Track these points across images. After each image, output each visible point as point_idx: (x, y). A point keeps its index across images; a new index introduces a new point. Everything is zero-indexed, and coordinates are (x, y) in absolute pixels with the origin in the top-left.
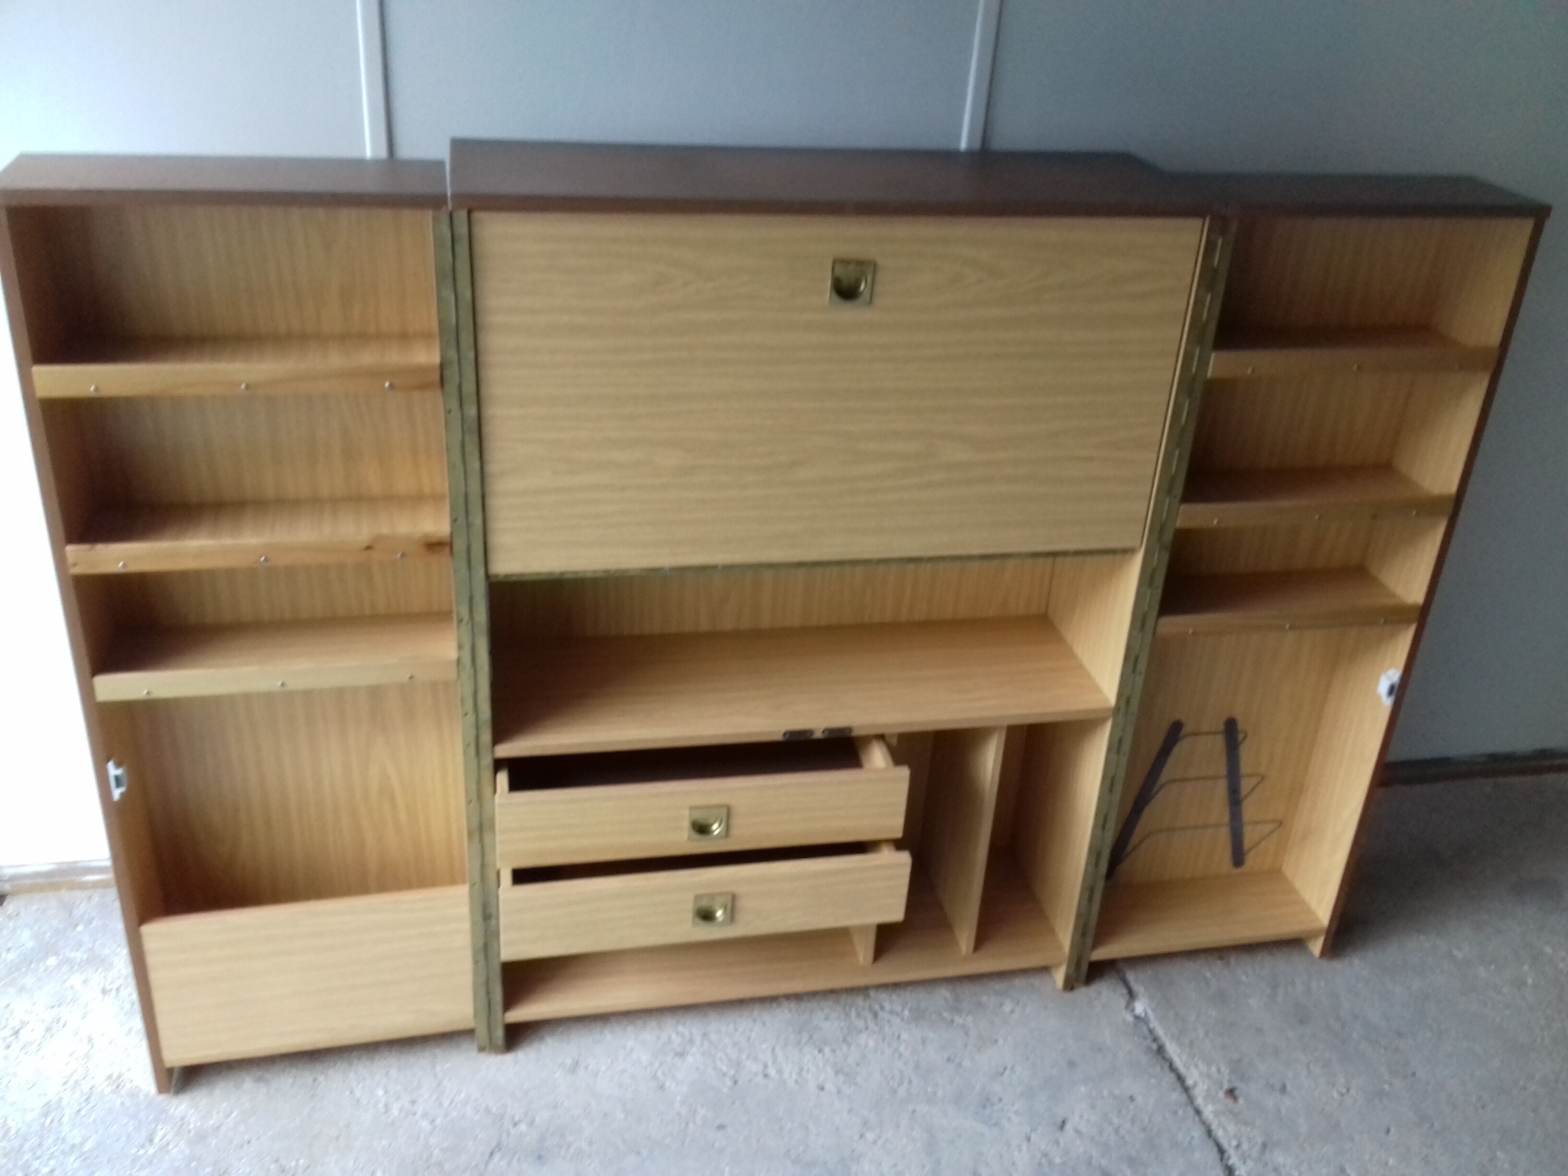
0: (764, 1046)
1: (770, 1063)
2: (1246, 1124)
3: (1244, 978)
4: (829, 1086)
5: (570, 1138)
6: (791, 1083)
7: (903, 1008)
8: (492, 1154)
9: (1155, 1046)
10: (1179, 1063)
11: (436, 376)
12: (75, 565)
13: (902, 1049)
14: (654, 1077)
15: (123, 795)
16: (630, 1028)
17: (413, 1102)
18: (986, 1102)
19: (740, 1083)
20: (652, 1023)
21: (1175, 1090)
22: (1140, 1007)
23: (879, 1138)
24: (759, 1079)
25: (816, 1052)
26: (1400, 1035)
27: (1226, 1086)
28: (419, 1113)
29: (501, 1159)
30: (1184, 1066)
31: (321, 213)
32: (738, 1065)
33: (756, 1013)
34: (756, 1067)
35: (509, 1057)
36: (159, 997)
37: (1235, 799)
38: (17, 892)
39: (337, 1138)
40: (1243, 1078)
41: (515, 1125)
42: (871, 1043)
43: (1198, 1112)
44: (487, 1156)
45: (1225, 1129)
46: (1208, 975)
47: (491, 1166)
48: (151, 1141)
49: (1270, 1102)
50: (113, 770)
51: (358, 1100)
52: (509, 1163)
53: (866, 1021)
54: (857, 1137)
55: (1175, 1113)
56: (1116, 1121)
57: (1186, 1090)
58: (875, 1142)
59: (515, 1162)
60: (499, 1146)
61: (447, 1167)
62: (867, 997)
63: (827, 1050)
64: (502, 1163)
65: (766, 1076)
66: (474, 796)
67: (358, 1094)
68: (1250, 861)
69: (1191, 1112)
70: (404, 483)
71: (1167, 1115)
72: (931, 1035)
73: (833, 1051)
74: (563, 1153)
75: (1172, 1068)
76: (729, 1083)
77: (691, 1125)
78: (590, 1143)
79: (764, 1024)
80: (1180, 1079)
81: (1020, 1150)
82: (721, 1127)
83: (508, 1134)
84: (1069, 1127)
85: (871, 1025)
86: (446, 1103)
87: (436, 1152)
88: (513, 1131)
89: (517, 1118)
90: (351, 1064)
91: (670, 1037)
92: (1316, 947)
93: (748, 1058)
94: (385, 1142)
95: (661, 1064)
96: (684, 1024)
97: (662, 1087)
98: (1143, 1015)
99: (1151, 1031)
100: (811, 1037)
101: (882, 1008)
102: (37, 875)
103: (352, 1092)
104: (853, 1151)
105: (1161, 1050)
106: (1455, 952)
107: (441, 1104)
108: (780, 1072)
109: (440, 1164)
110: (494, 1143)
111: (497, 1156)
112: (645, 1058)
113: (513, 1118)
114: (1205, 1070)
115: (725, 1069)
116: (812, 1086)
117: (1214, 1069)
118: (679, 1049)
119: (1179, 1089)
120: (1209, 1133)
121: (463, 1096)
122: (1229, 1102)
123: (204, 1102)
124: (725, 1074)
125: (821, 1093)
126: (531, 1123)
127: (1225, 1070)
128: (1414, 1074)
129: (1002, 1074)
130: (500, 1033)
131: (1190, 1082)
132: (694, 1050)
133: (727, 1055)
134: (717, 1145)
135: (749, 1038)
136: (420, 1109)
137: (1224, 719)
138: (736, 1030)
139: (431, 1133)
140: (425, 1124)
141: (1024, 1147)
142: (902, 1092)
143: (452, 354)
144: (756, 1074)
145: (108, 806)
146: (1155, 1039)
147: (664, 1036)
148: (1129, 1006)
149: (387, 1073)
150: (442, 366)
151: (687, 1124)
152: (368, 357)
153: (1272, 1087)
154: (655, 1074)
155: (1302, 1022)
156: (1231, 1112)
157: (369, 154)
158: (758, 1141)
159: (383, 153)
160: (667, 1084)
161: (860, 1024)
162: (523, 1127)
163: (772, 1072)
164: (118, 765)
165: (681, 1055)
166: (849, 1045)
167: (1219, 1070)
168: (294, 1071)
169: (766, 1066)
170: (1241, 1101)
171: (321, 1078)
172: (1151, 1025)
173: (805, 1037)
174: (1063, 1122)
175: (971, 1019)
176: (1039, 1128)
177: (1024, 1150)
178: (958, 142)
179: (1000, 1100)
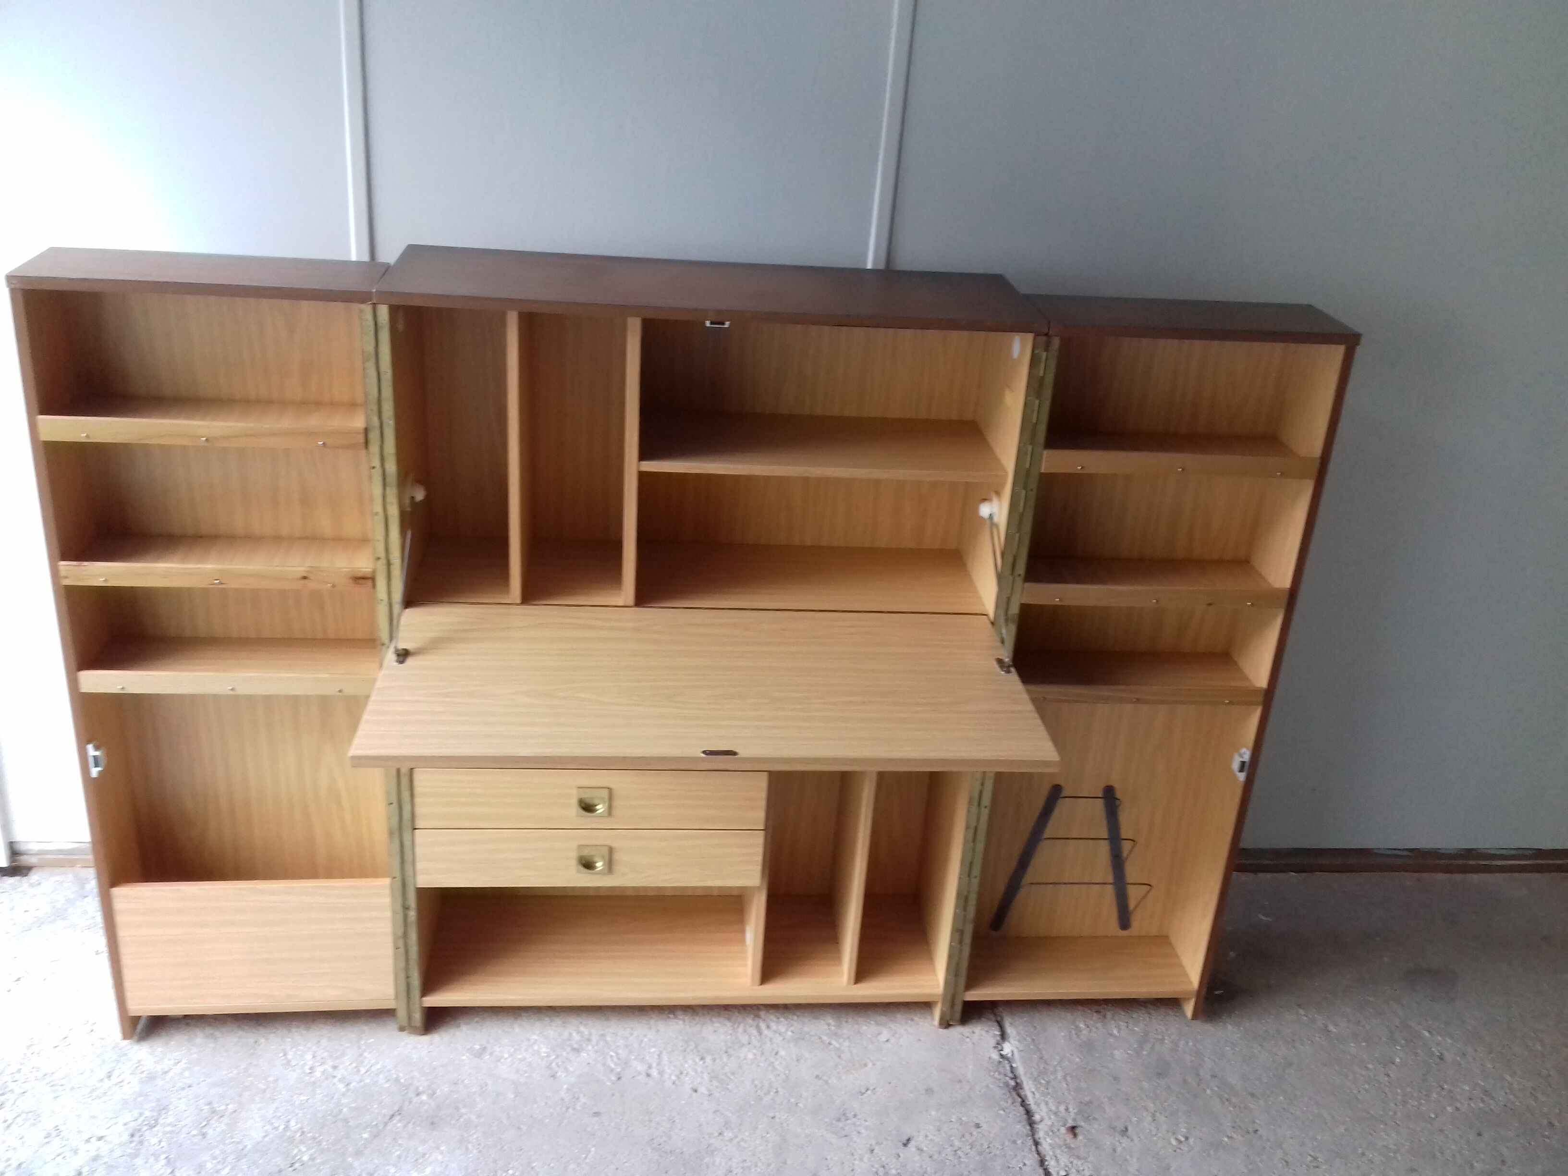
0: (653, 1050)
1: (654, 1065)
2: (1079, 1158)
3: (1115, 1032)
4: (702, 1090)
5: (463, 1111)
6: (668, 1084)
7: (787, 1030)
8: (393, 1116)
9: (1012, 1083)
10: (1031, 1100)
11: (361, 439)
12: (66, 577)
13: (777, 1063)
14: (549, 1067)
15: (100, 772)
16: (538, 1024)
17: (335, 1068)
18: (842, 1116)
19: (624, 1079)
20: (558, 1022)
21: (1019, 1122)
22: (1007, 1049)
23: (736, 1137)
24: (642, 1078)
25: (697, 1060)
26: (1253, 1095)
27: (1070, 1123)
28: (339, 1076)
29: (400, 1121)
30: (1036, 1103)
31: (286, 303)
32: (626, 1064)
33: (652, 1022)
34: (641, 1067)
35: (426, 1038)
36: (125, 951)
37: (1118, 862)
38: (42, 866)
39: (264, 1091)
40: (1087, 1119)
41: (418, 1094)
42: (750, 1056)
43: (1036, 1143)
44: (388, 1117)
45: (1057, 1160)
46: (1082, 1026)
47: (390, 1126)
48: (109, 1077)
49: (1107, 1141)
50: (92, 751)
51: (289, 1062)
52: (405, 1127)
53: (750, 1036)
54: (716, 1134)
55: (1015, 1142)
56: (957, 1143)
57: (1031, 1123)
58: (731, 1140)
59: (410, 1125)
60: (399, 1112)
61: (351, 1123)
62: (758, 1016)
63: (708, 1059)
64: (399, 1125)
65: (648, 1075)
66: (394, 799)
67: (290, 1057)
68: (1138, 925)
69: (1030, 1142)
70: (351, 528)
71: (1007, 1143)
72: (806, 1055)
73: (714, 1060)
74: (453, 1121)
75: (1023, 1103)
76: (613, 1078)
77: (571, 1110)
78: (479, 1116)
79: (658, 1031)
80: (1029, 1113)
81: (861, 1160)
82: (597, 1114)
83: (410, 1102)
84: (912, 1145)
85: (754, 1042)
86: (363, 1070)
87: (345, 1110)
88: (415, 1100)
89: (421, 1089)
90: (290, 1031)
91: (571, 1034)
92: (1189, 1009)
93: (635, 1059)
94: (303, 1098)
95: (558, 1057)
96: (586, 1025)
97: (553, 1076)
98: (1010, 1055)
99: (1012, 1069)
100: (696, 1047)
101: (768, 1027)
102: (60, 852)
103: (285, 1055)
104: (709, 1145)
105: (1017, 1087)
106: (1331, 1028)
107: (359, 1071)
108: (661, 1073)
109: (346, 1121)
110: (396, 1108)
111: (397, 1118)
112: (544, 1050)
113: (417, 1088)
114: (1054, 1108)
115: (613, 1066)
116: (687, 1088)
117: (1062, 1108)
118: (576, 1046)
119: (1025, 1123)
120: (1042, 1162)
121: (378, 1066)
122: (1069, 1137)
123: (160, 1049)
124: (612, 1070)
125: (694, 1094)
126: (432, 1095)
127: (1073, 1111)
128: (1256, 1131)
129: (863, 1094)
130: (418, 1016)
131: (1037, 1117)
132: (590, 1047)
133: (617, 1054)
134: (589, 1129)
135: (642, 1041)
136: (339, 1074)
137: (1102, 786)
138: (632, 1034)
139: (344, 1095)
140: (341, 1087)
141: (867, 1156)
142: (766, 1100)
143: (375, 420)
144: (639, 1073)
145: (89, 783)
146: (1015, 1078)
147: (566, 1035)
148: (998, 1046)
149: (319, 1042)
150: (366, 431)
151: (568, 1108)
152: (314, 421)
153: (1114, 1129)
154: (551, 1064)
155: (1159, 1075)
156: (1068, 1147)
157: (354, 258)
158: (626, 1129)
159: (366, 258)
160: (559, 1074)
161: (744, 1039)
162: (424, 1097)
163: (654, 1073)
164: (97, 748)
165: (577, 1051)
166: (729, 1056)
167: (1067, 1110)
168: (241, 1033)
169: (650, 1067)
170: (1080, 1137)
171: (262, 1040)
172: (1014, 1065)
173: (692, 1045)
174: (909, 1140)
175: (846, 1043)
176: (885, 1143)
177: (865, 1160)
178: (865, 261)
179: (855, 1116)
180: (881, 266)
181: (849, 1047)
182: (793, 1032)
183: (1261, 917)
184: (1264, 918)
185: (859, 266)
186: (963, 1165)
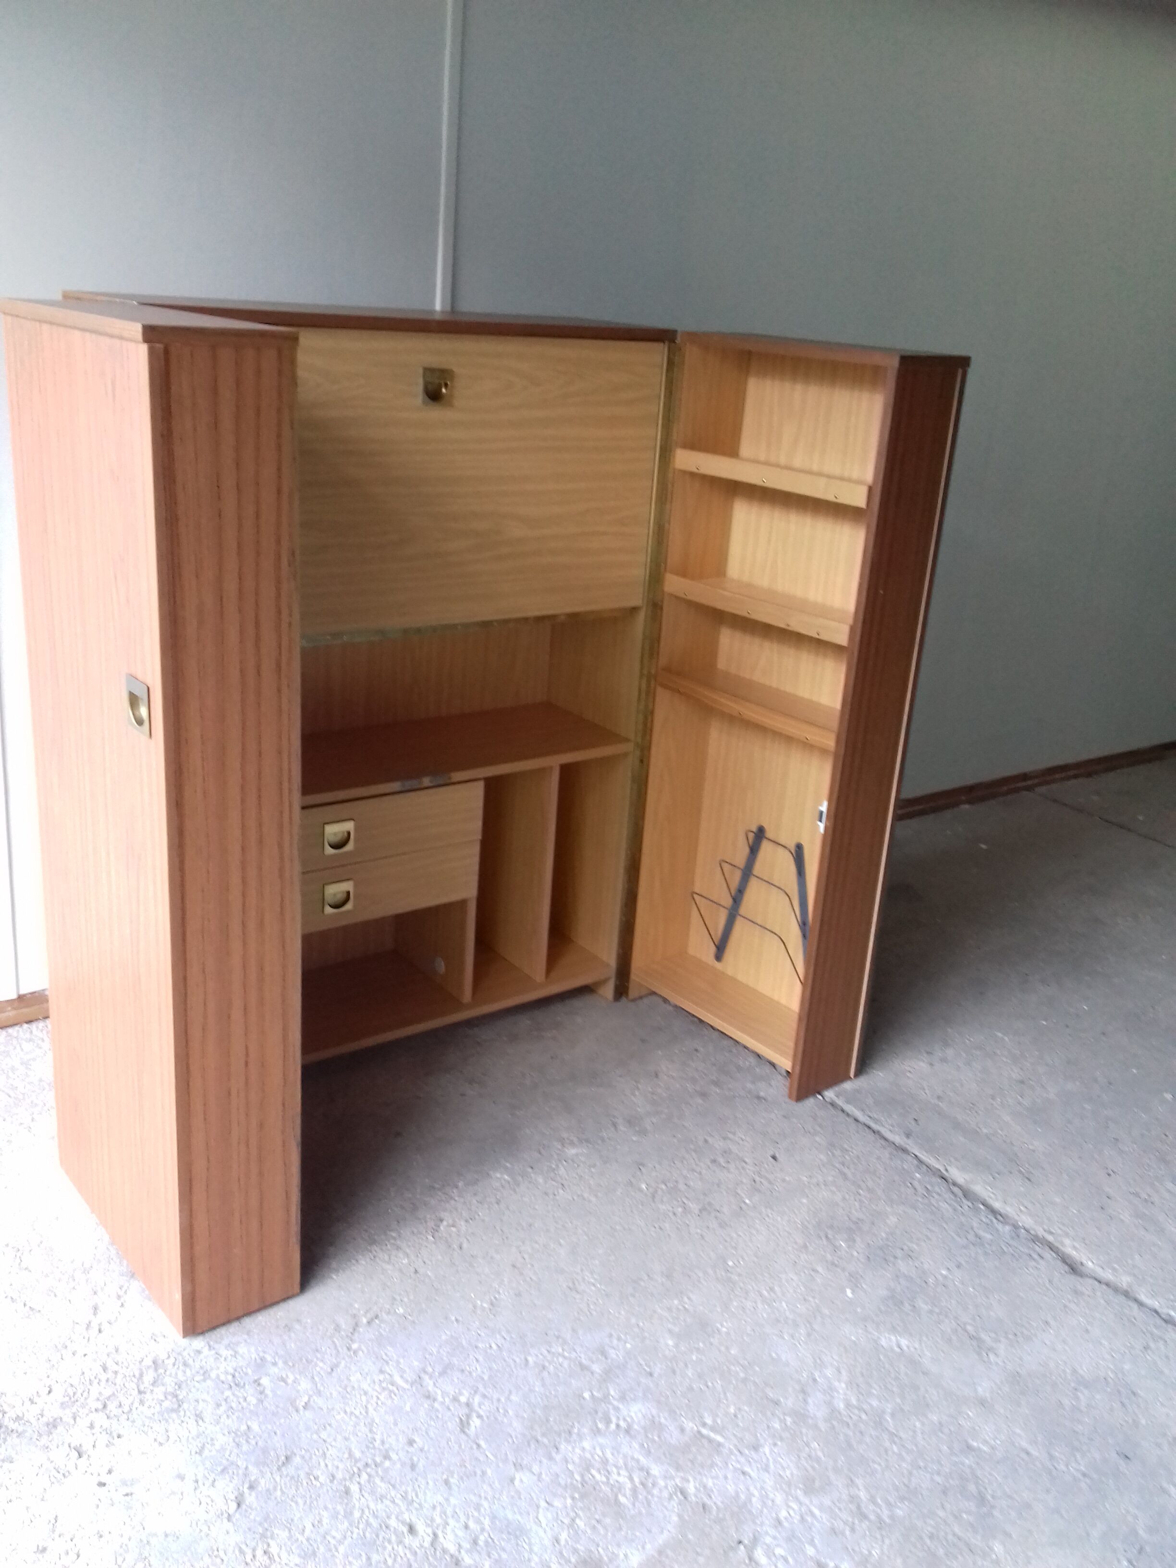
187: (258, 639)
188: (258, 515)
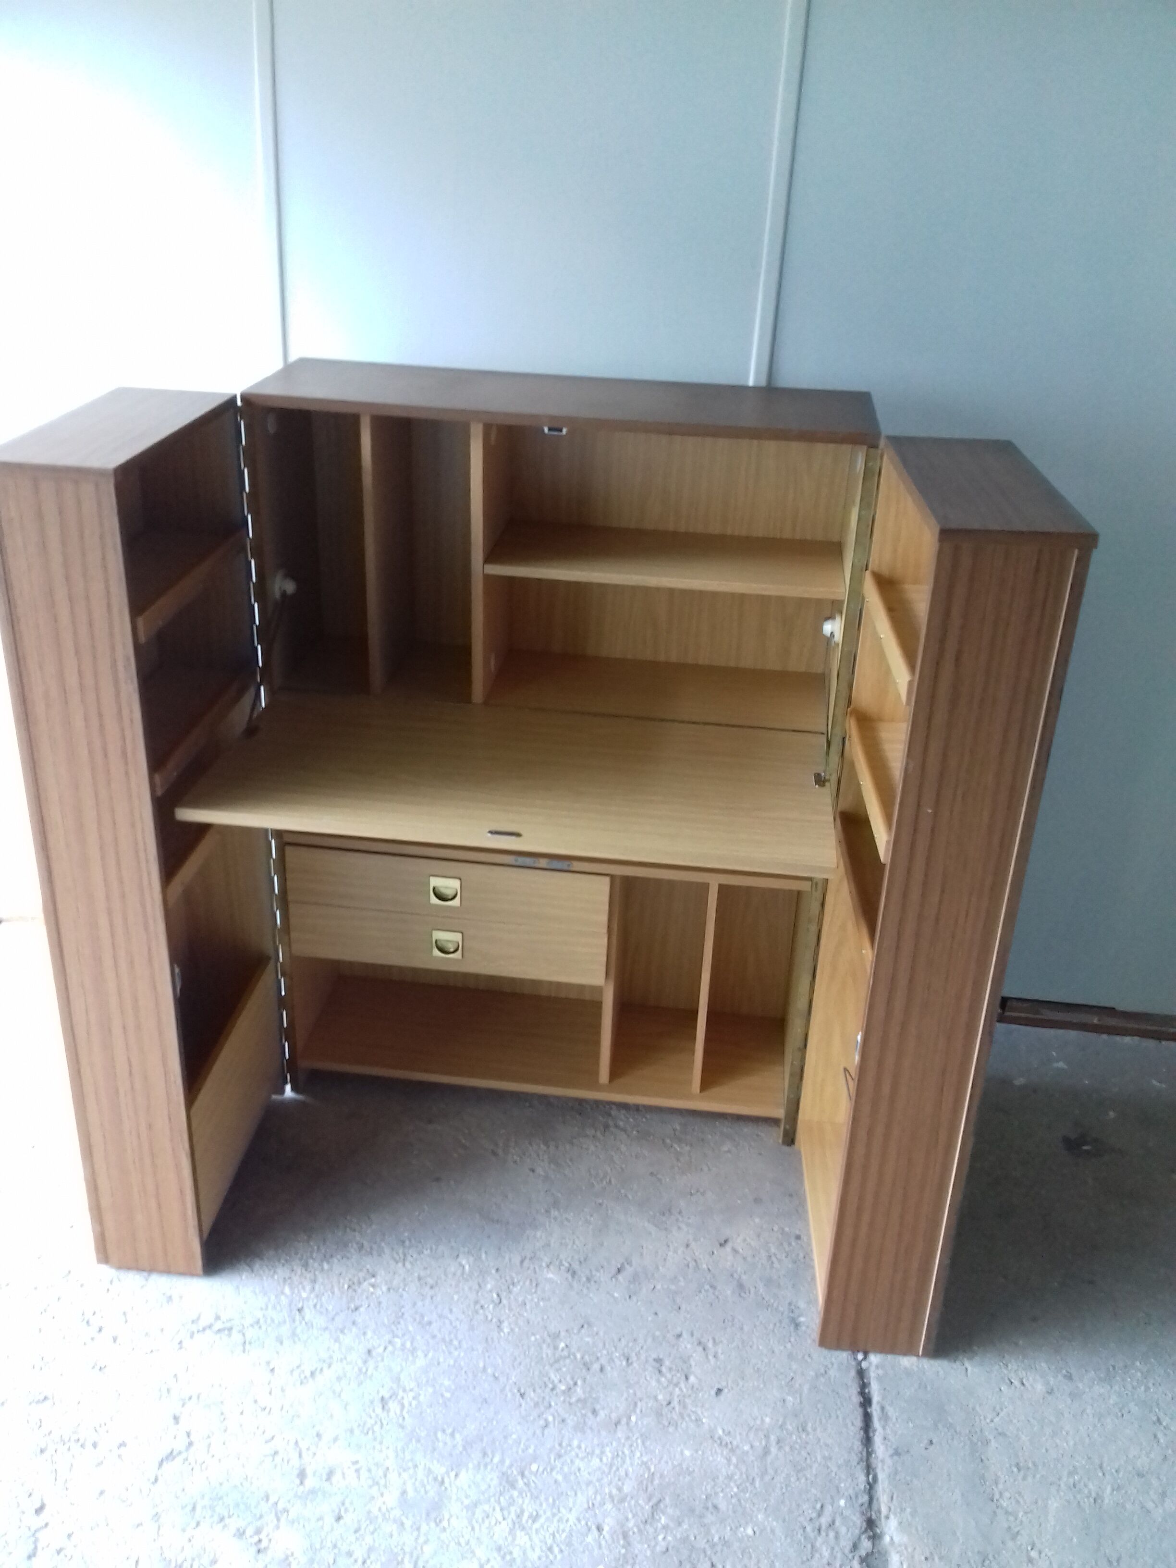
6: (510, 1162)
18: (667, 1211)
24: (486, 1152)
25: (542, 1145)
33: (508, 1107)
42: (592, 1148)
53: (594, 1130)
54: (543, 1211)
56: (774, 1250)
58: (556, 1218)
62: (608, 1114)
63: (553, 1146)
72: (646, 1153)
73: (558, 1147)
81: (675, 1252)
84: (729, 1245)
85: (599, 1135)
93: (487, 1137)
96: (446, 1102)
97: (407, 1142)
100: (545, 1134)
112: (404, 1119)
116: (522, 1167)
125: (530, 1174)
129: (692, 1194)
132: (446, 1122)
134: (427, 1191)
141: (681, 1250)
151: (413, 1171)
160: (412, 1141)
165: (433, 1123)
174: (726, 1241)
175: (688, 1148)
176: (702, 1239)
177: (679, 1252)
178: (747, 378)
179: (680, 1213)
180: (763, 383)
181: (690, 1152)
182: (638, 1131)
183: (1155, 1082)
184: (1158, 1084)
185: (741, 383)
186: (774, 1271)
187: (102, 726)
188: (91, 624)
